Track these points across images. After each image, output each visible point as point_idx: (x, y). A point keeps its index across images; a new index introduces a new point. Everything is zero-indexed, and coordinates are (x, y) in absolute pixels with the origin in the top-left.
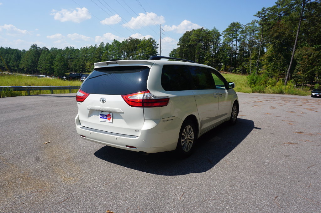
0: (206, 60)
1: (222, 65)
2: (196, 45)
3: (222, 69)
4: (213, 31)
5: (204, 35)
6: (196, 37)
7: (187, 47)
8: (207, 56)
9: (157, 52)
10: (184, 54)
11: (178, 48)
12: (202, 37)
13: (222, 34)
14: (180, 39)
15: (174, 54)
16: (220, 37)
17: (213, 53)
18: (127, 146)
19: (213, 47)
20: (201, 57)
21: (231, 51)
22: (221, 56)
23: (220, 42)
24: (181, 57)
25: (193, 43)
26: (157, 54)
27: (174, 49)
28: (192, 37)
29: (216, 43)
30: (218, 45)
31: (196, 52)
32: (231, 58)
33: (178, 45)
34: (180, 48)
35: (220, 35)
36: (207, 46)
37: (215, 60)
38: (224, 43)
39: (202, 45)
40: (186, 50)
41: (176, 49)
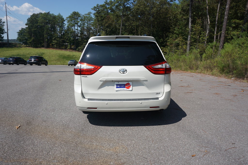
0: (54, 40)
1: (68, 45)
2: (44, 26)
3: (68, 48)
4: (58, 16)
5: (51, 18)
6: (43, 20)
7: (35, 28)
8: (55, 36)
9: (4, 30)
10: (33, 33)
11: (26, 28)
12: (49, 20)
13: (66, 19)
14: (27, 20)
15: (22, 33)
16: (64, 22)
17: (60, 34)
18: (150, 107)
19: (59, 30)
20: (49, 38)
21: (74, 34)
22: (66, 37)
23: (65, 26)
24: (31, 36)
25: (41, 25)
26: (4, 31)
27: (22, 29)
28: (40, 19)
29: (62, 26)
30: (63, 29)
31: (45, 33)
32: (74, 39)
33: (26, 25)
34: (29, 28)
35: (65, 21)
36: (54, 28)
37: (62, 41)
38: (68, 27)
39: (49, 27)
40: (35, 30)
41: (24, 29)
